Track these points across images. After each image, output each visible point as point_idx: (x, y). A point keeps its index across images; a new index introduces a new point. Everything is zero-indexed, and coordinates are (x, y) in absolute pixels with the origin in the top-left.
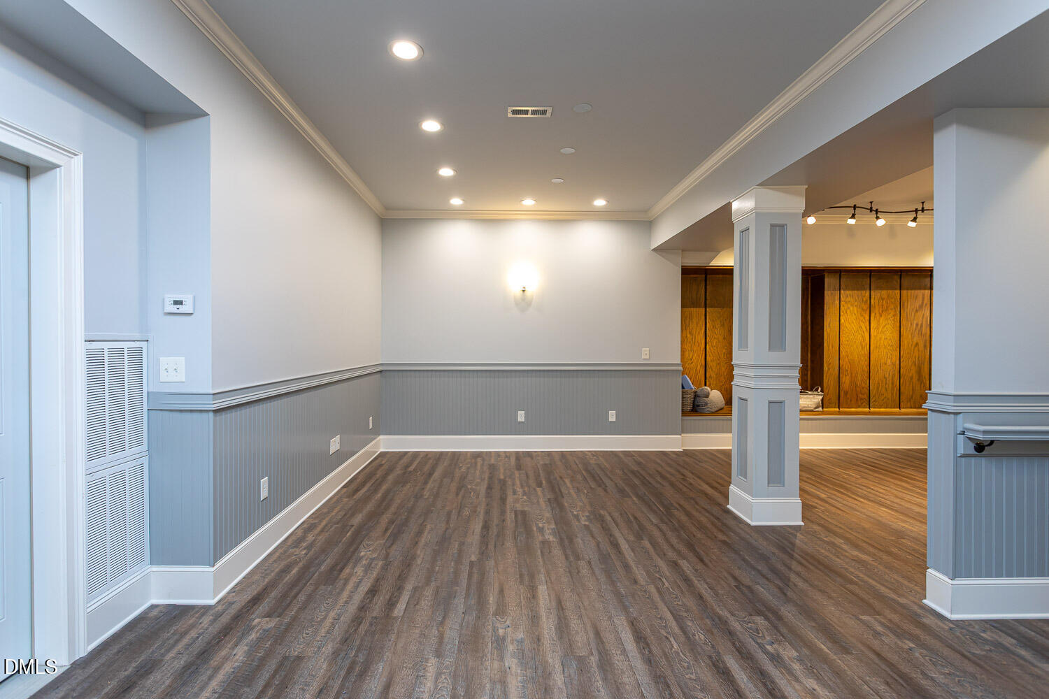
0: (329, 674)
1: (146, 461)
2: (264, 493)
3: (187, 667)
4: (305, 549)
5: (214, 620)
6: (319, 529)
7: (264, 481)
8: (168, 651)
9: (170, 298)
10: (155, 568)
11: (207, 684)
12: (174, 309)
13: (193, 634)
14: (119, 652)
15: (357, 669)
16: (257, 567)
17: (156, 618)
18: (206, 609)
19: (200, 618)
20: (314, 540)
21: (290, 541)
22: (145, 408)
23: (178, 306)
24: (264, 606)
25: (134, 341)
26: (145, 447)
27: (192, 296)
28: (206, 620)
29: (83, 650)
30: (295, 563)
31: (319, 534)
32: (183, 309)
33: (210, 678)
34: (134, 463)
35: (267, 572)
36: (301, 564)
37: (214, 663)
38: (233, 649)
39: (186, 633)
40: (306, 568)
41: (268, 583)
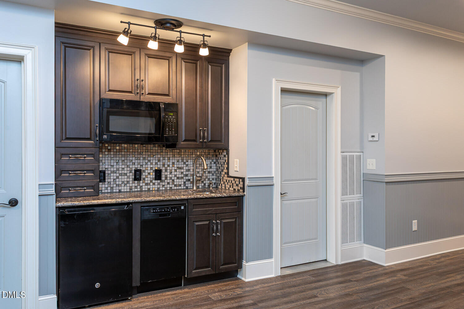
0: (417, 296)
1: (362, 200)
2: (415, 228)
3: (369, 277)
4: (436, 262)
5: (384, 270)
6: (450, 258)
7: (415, 222)
8: (364, 272)
9: (370, 135)
10: (365, 245)
11: (373, 283)
12: (371, 139)
13: (374, 271)
14: (350, 267)
15: (430, 300)
16: (409, 261)
17: (364, 263)
18: (382, 266)
19: (378, 268)
20: (444, 261)
21: (431, 258)
22: (362, 179)
23: (373, 138)
24: (405, 273)
25: (358, 152)
26: (362, 195)
27: (378, 134)
28: (380, 269)
29: (340, 263)
30: (428, 265)
31: (448, 260)
32: (375, 139)
33: (375, 282)
34: (358, 200)
35: (413, 264)
36: (430, 267)
37: (378, 279)
38: (386, 278)
39: (372, 270)
40: (432, 268)
41: (411, 267)
